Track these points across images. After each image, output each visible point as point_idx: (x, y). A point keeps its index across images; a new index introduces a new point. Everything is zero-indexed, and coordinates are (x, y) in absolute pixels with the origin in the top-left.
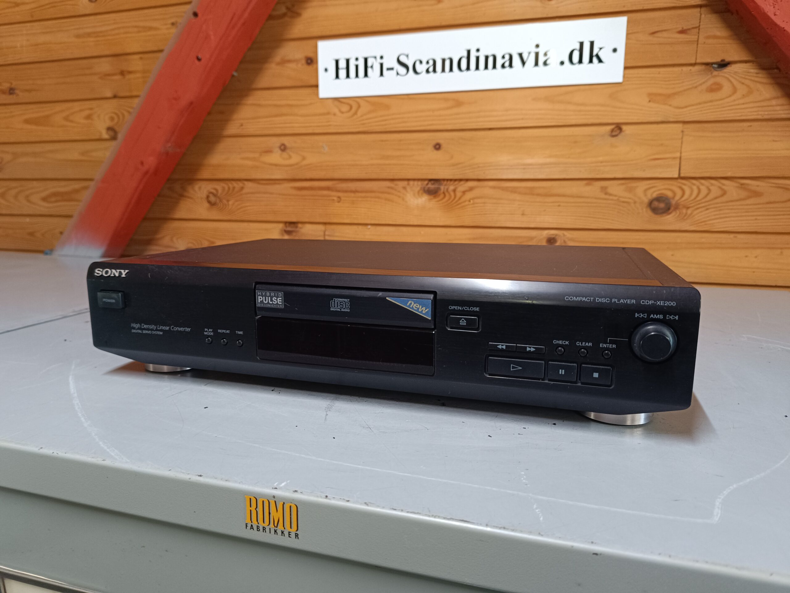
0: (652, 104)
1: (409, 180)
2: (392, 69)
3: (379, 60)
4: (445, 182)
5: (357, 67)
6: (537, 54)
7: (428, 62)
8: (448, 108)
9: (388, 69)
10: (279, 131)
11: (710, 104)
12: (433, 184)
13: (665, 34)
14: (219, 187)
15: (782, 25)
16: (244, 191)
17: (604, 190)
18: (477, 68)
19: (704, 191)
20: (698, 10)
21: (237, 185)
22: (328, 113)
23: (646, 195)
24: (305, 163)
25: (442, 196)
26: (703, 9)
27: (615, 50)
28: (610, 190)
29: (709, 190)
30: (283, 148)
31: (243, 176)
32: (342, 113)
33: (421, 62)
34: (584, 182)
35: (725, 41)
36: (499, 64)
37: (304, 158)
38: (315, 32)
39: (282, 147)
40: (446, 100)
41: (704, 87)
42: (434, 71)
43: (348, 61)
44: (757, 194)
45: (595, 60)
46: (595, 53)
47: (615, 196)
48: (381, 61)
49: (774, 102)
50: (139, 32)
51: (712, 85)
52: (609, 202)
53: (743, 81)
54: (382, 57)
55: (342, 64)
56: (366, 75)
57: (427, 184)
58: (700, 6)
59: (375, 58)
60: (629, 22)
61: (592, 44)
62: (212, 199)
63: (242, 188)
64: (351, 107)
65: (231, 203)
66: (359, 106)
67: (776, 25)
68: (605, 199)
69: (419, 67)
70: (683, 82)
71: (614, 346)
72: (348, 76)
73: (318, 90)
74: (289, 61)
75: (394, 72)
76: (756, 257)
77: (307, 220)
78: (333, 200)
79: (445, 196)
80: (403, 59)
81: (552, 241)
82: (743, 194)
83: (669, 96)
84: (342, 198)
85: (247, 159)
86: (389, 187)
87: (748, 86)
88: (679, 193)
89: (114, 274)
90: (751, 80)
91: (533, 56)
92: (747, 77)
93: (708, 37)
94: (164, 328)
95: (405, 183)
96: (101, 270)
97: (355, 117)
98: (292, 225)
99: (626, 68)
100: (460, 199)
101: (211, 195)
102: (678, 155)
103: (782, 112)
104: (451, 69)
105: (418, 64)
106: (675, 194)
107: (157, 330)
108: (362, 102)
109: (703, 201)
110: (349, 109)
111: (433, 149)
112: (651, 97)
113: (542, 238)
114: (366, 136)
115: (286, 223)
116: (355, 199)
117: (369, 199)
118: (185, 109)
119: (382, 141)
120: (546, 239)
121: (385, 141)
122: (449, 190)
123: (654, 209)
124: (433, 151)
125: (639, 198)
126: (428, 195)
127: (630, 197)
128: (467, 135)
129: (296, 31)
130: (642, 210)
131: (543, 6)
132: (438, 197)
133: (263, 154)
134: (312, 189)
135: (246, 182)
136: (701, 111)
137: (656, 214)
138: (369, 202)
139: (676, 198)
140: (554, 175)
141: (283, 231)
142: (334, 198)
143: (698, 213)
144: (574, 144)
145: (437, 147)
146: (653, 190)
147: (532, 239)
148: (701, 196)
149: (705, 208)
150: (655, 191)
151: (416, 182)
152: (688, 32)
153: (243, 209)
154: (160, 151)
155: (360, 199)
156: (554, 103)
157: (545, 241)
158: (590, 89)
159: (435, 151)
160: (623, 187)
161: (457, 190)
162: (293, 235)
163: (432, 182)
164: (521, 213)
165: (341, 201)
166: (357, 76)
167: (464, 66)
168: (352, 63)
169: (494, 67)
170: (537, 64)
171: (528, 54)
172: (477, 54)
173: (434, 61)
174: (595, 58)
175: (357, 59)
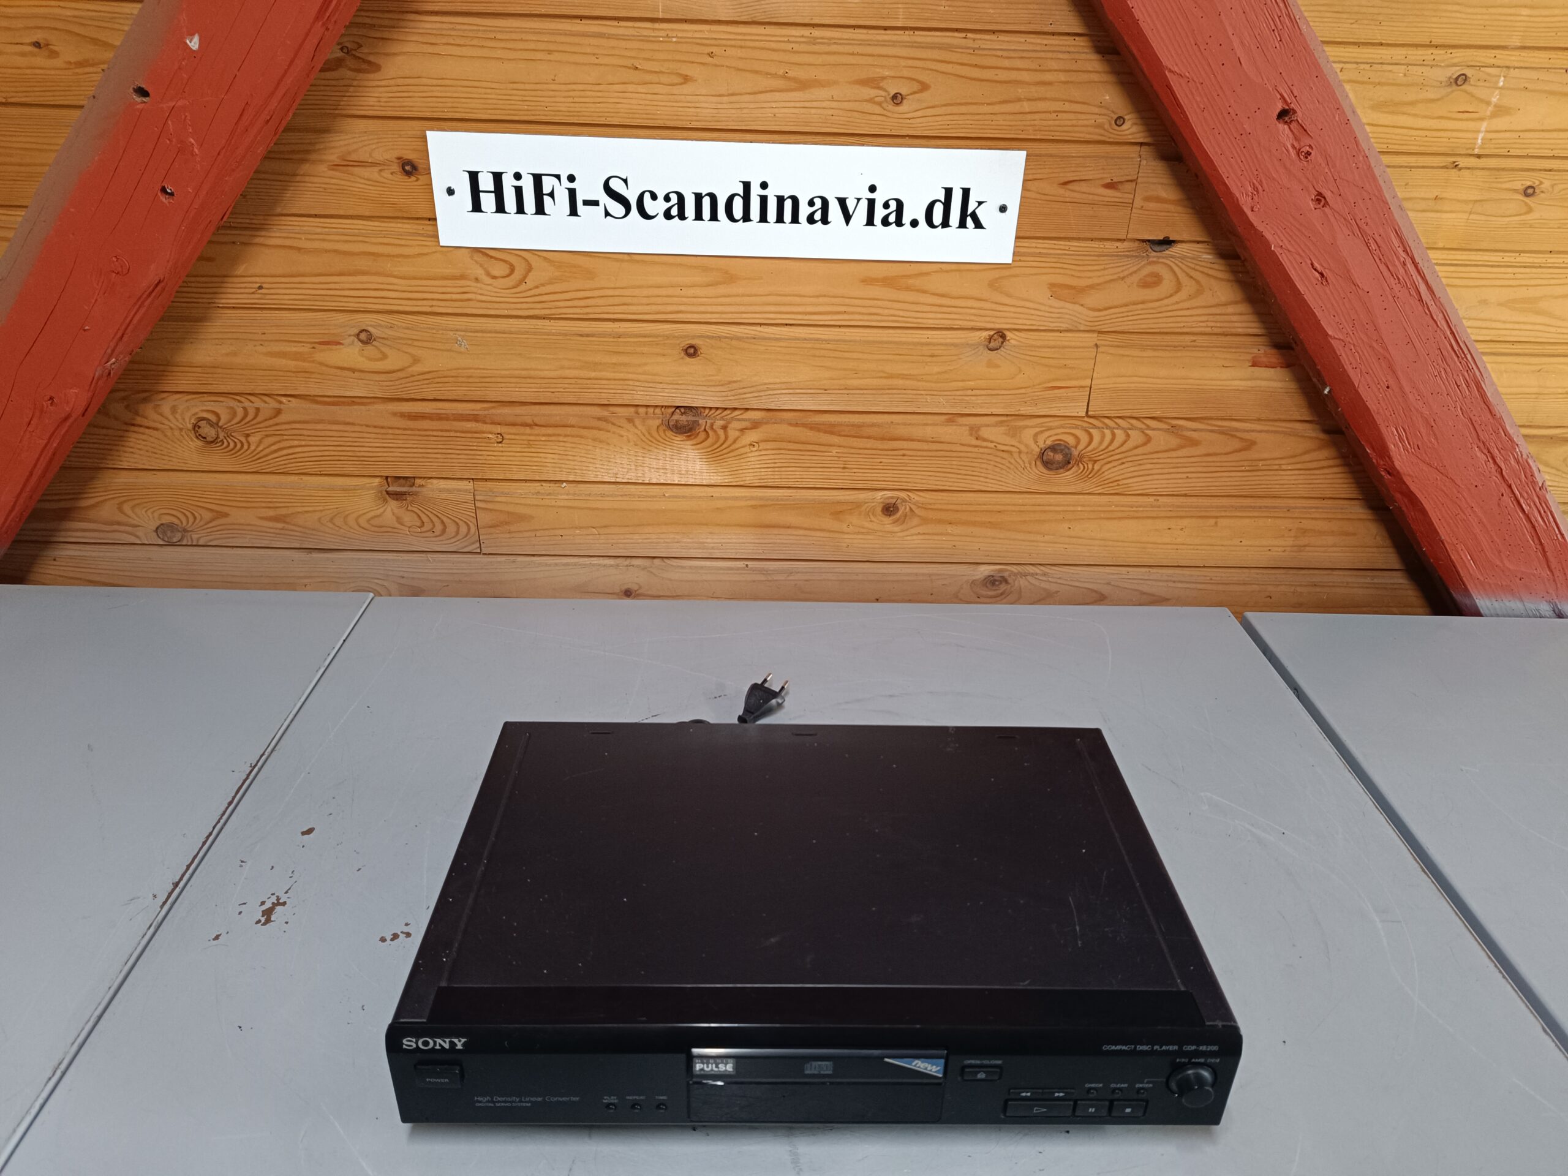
0: (1053, 302)
1: (636, 406)
2: (595, 203)
3: (566, 184)
4: (707, 413)
5: (519, 191)
6: (871, 203)
7: (667, 198)
8: (708, 285)
9: (586, 203)
10: (352, 305)
11: (1140, 306)
12: (682, 414)
13: (1083, 187)
14: (222, 408)
15: (1260, 227)
16: (282, 418)
17: (974, 431)
18: (763, 218)
19: (1120, 435)
20: (1137, 148)
21: (266, 405)
22: (462, 277)
23: (1036, 441)
24: (419, 368)
25: (702, 435)
26: (1144, 149)
27: (1003, 209)
28: (985, 433)
29: (1128, 436)
30: (366, 338)
31: (276, 387)
32: (494, 278)
33: (654, 197)
34: (945, 419)
35: (1171, 207)
36: (803, 215)
37: (416, 360)
38: (418, 105)
39: (363, 336)
40: (706, 269)
41: (1135, 278)
42: (682, 216)
43: (498, 177)
44: (1194, 443)
45: (969, 222)
46: (969, 212)
47: (992, 442)
49: (1230, 309)
51: (1146, 276)
52: (982, 450)
53: (1192, 273)
55: (486, 183)
56: (540, 210)
57: (673, 413)
58: (1141, 144)
59: (558, 177)
60: (1029, 158)
61: (966, 192)
62: (209, 431)
63: (278, 412)
64: (512, 270)
65: (254, 439)
66: (530, 269)
67: (1252, 225)
68: (976, 446)
69: (650, 206)
70: (1104, 269)
71: (1151, 1085)
72: (500, 208)
73: (436, 227)
74: (361, 164)
75: (601, 209)
76: (1182, 529)
77: (434, 474)
78: (489, 438)
79: (708, 436)
80: (616, 185)
81: (891, 509)
82: (1174, 442)
83: (1082, 290)
84: (506, 436)
85: (283, 355)
86: (599, 419)
87: (1198, 282)
88: (1084, 438)
89: (440, 1045)
90: (1202, 272)
91: (864, 204)
92: (1197, 267)
93: (1147, 199)
94: (533, 1099)
95: (632, 410)
96: (414, 1040)
97: (523, 287)
98: (402, 481)
99: (1017, 238)
100: (735, 442)
101: (203, 424)
102: (1088, 382)
103: (1239, 325)
104: (714, 217)
105: (647, 196)
106: (1078, 440)
107: (521, 1101)
108: (534, 261)
109: (1119, 451)
110: (507, 272)
111: (683, 354)
112: (1054, 289)
113: (873, 504)
114: (546, 322)
115: (387, 477)
116: (532, 438)
117: (561, 439)
118: (144, 296)
119: (581, 335)
120: (882, 505)
121: (588, 335)
122: (714, 427)
123: (1047, 463)
124: (682, 358)
125: (1026, 446)
126: (676, 433)
127: (1013, 444)
128: (746, 331)
129: (372, 101)
130: (1030, 464)
131: (885, 112)
132: (695, 438)
133: (316, 346)
134: (439, 417)
135: (284, 399)
136: (1128, 316)
137: (1050, 469)
138: (562, 444)
139: (1080, 447)
140: (897, 406)
141: (384, 493)
142: (490, 436)
143: (1110, 469)
144: (929, 359)
145: (692, 351)
146: (1047, 434)
147: (858, 505)
148: (1116, 444)
149: (1120, 462)
150: (1050, 436)
151: (651, 410)
152: (1120, 186)
153: (284, 452)
154: (95, 374)
155: (543, 438)
156: (898, 289)
157: (879, 509)
158: (959, 271)
159: (688, 359)
160: (1002, 429)
161: (731, 426)
162: (406, 500)
163: (682, 410)
164: (841, 466)
165: (505, 441)
166: (520, 210)
167: (738, 212)
168: (508, 183)
169: (795, 220)
170: (870, 222)
171: (856, 200)
172: (763, 192)
173: (681, 198)
174: (970, 218)
175: (518, 176)
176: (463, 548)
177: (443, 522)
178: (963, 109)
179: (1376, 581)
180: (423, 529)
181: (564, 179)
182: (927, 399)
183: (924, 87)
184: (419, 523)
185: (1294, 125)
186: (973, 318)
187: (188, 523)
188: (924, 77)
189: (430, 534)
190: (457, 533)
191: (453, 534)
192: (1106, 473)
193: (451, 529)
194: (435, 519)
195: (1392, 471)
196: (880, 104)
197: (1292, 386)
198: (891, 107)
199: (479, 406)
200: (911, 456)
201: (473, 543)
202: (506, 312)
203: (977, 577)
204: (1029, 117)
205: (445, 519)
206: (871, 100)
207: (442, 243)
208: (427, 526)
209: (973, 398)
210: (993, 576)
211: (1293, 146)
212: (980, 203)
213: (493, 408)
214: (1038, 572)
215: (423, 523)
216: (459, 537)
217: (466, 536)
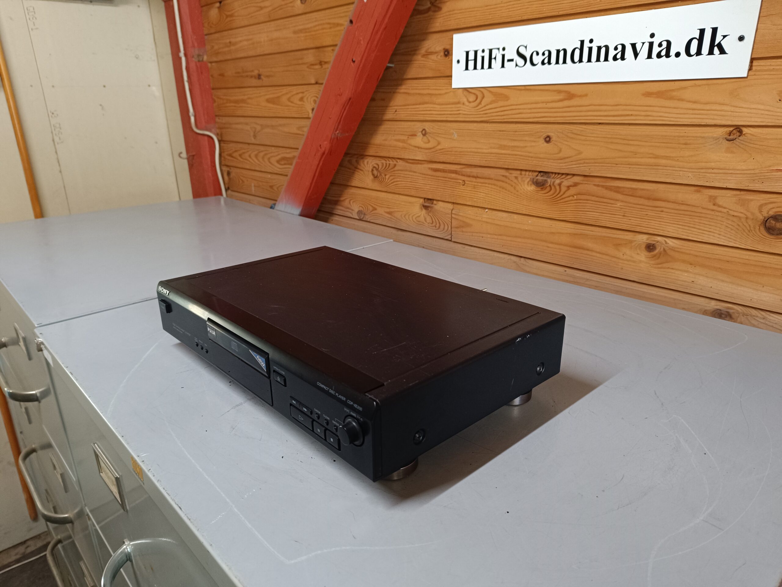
1: (521, 170)
2: (512, 60)
3: (501, 52)
4: (554, 175)
5: (483, 58)
6: (651, 44)
7: (543, 54)
8: (560, 101)
9: (509, 61)
10: (422, 118)
12: (542, 176)
14: (380, 162)
16: (396, 168)
17: (712, 199)
18: (589, 60)
21: (392, 162)
22: (459, 103)
23: (761, 212)
24: (439, 147)
25: (548, 189)
27: (741, 38)
28: (720, 201)
30: (424, 133)
31: (395, 155)
32: (470, 102)
33: (538, 54)
34: (693, 188)
36: (611, 56)
37: (439, 143)
38: (453, 24)
40: (559, 92)
42: (549, 63)
45: (716, 50)
46: (716, 43)
47: (725, 208)
48: (503, 53)
50: (331, 28)
52: (717, 214)
54: (504, 49)
55: (471, 56)
56: (490, 67)
57: (537, 176)
59: (499, 49)
61: (715, 31)
62: (375, 172)
63: (395, 165)
64: (477, 98)
65: (387, 177)
66: (483, 97)
68: (713, 210)
69: (535, 59)
72: (475, 67)
73: (451, 80)
74: (432, 53)
77: (440, 198)
78: (460, 183)
79: (551, 189)
80: (522, 50)
81: (651, 248)
84: (466, 182)
85: (398, 140)
86: (503, 176)
91: (647, 46)
95: (519, 172)
97: (480, 106)
98: (429, 201)
99: (753, 59)
100: (564, 193)
101: (374, 169)
104: (564, 62)
105: (535, 54)
108: (486, 93)
110: (475, 99)
111: (543, 141)
113: (640, 243)
114: (488, 125)
115: (425, 199)
116: (476, 184)
117: (487, 185)
118: (346, 104)
119: (500, 131)
120: (645, 244)
122: (555, 184)
123: (770, 229)
124: (543, 143)
125: (753, 214)
126: (535, 186)
127: (742, 211)
128: (577, 128)
129: (438, 24)
130: (755, 228)
132: (545, 190)
133: (410, 137)
134: (444, 171)
135: (398, 161)
137: (771, 234)
138: (487, 188)
140: (660, 178)
141: (422, 206)
142: (460, 181)
144: (684, 146)
145: (548, 139)
146: (771, 206)
147: (631, 242)
150: (773, 208)
151: (527, 173)
153: (395, 183)
154: (331, 137)
155: (480, 184)
156: (666, 99)
157: (644, 246)
158: (708, 85)
159: (546, 144)
160: (734, 200)
161: (563, 184)
162: (429, 210)
163: (542, 174)
164: (622, 214)
165: (465, 185)
166: (482, 67)
167: (577, 58)
168: (480, 54)
169: (606, 59)
170: (650, 56)
171: (642, 44)
172: (591, 45)
173: (550, 53)
174: (716, 48)
175: (483, 51)
176: (445, 237)
177: (439, 223)
181: (501, 49)
182: (679, 174)
184: (431, 222)
186: (716, 117)
187: (366, 210)
189: (434, 228)
190: (444, 229)
191: (443, 229)
193: (442, 227)
194: (437, 221)
199: (459, 167)
201: (449, 235)
202: (472, 119)
203: (708, 308)
205: (440, 221)
207: (454, 86)
208: (434, 224)
209: (713, 175)
210: (720, 310)
212: (724, 37)
213: (464, 168)
214: (759, 315)
215: (433, 222)
216: (444, 231)
217: (446, 231)
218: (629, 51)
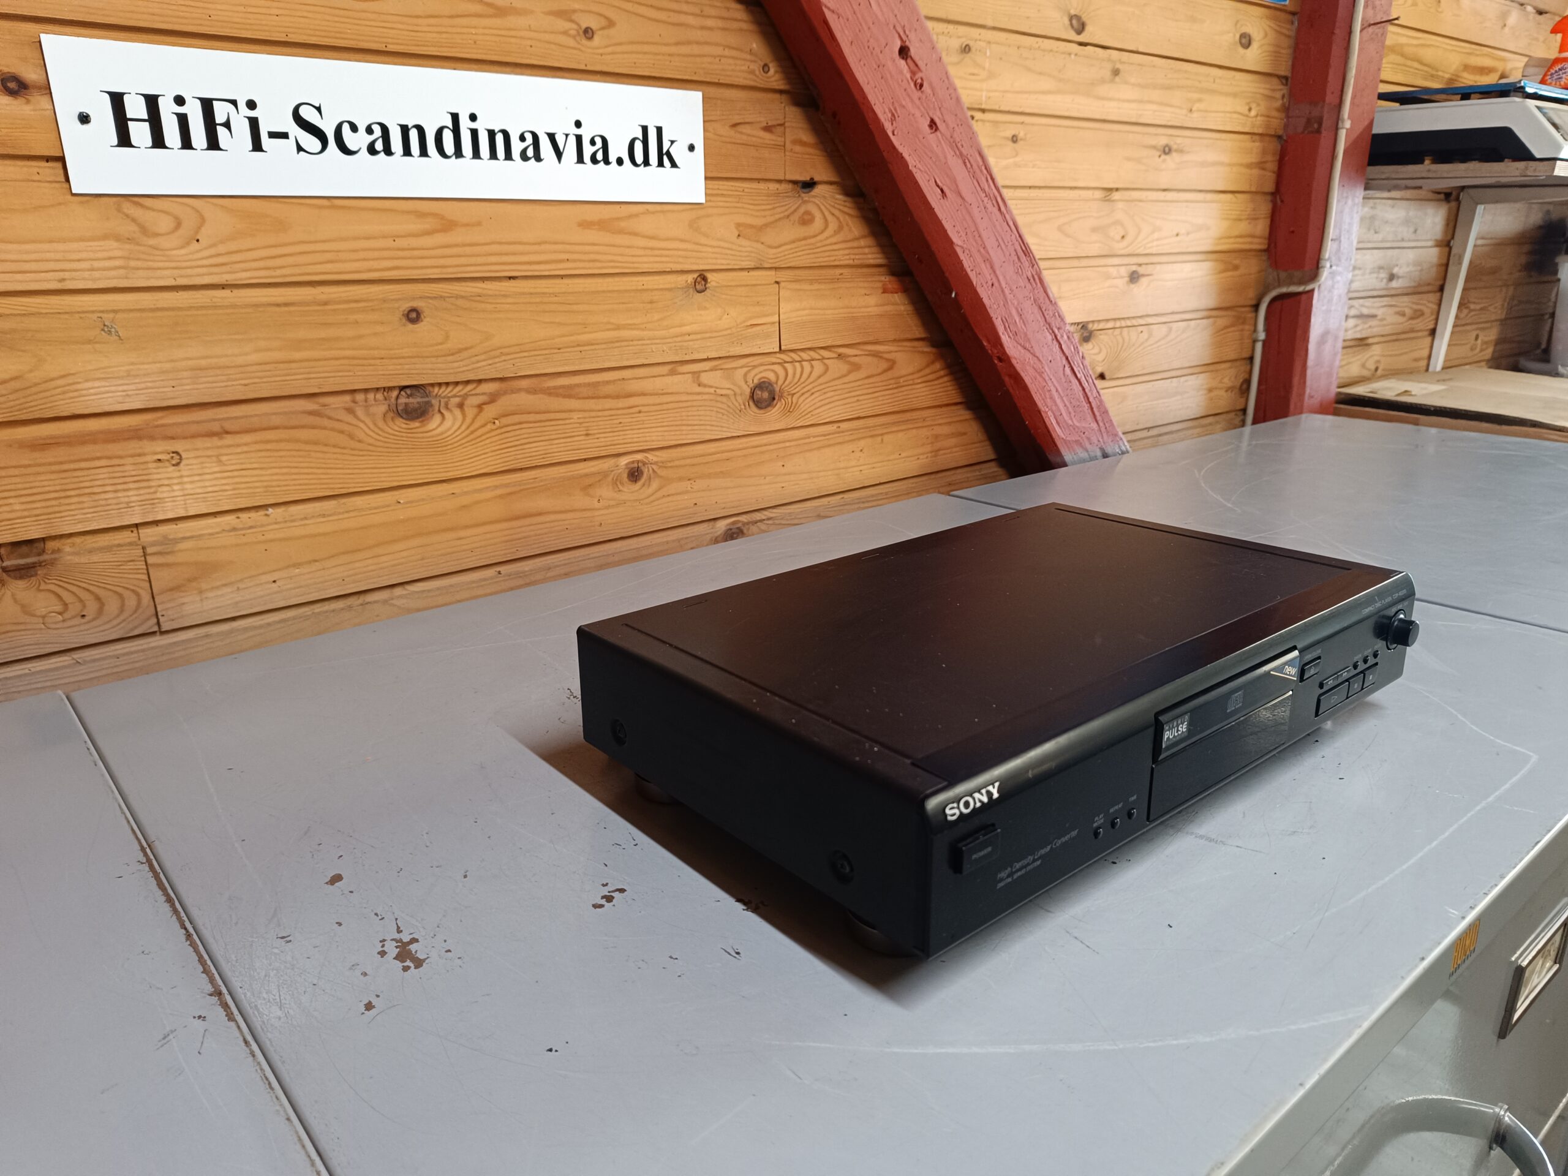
0: (743, 242)
1: (352, 392)
2: (284, 136)
3: (245, 111)
4: (436, 389)
5: (183, 120)
6: (579, 138)
7: (369, 131)
8: (427, 233)
9: (273, 135)
11: (803, 242)
12: (408, 396)
13: (749, 129)
15: (900, 149)
17: (696, 378)
18: (476, 154)
19: (807, 368)
20: (781, 95)
22: (107, 237)
23: (746, 382)
25: (437, 419)
26: (785, 98)
27: (691, 148)
28: (705, 378)
29: (812, 366)
32: (154, 236)
33: (354, 128)
34: (669, 367)
35: (811, 150)
36: (516, 151)
37: (41, 361)
40: (419, 216)
41: (796, 217)
42: (388, 151)
43: (152, 102)
44: (856, 366)
45: (666, 159)
46: (665, 151)
47: (711, 387)
48: (252, 113)
49: (862, 243)
51: (803, 214)
52: (705, 397)
53: (832, 210)
54: (251, 105)
55: (136, 108)
56: (213, 144)
57: (397, 398)
58: (783, 92)
59: (234, 103)
60: (705, 99)
61: (659, 130)
64: (179, 225)
66: (203, 220)
68: (699, 394)
69: (350, 139)
70: (774, 208)
72: (158, 141)
73: (65, 167)
75: (290, 143)
76: (861, 451)
79: (443, 419)
80: (307, 114)
81: (636, 474)
82: (843, 368)
83: (760, 229)
84: (184, 455)
86: (311, 413)
87: (837, 218)
88: (781, 373)
89: (980, 801)
90: (840, 210)
91: (572, 141)
92: (834, 205)
93: (794, 142)
95: (347, 398)
96: (955, 805)
97: (197, 245)
98: (25, 549)
99: (706, 178)
100: (473, 421)
102: (776, 317)
103: (870, 256)
104: (424, 152)
105: (346, 128)
106: (777, 376)
107: (1033, 861)
108: (207, 211)
109: (807, 383)
110: (172, 225)
111: (404, 320)
112: (741, 229)
113: (620, 471)
120: (627, 471)
121: (286, 305)
122: (449, 406)
123: (758, 402)
124: (404, 325)
125: (740, 387)
126: (406, 419)
127: (729, 386)
128: (468, 289)
130: (745, 406)
131: (579, 46)
136: (796, 252)
137: (760, 408)
139: (780, 382)
140: (627, 360)
142: (162, 457)
143: (804, 401)
144: (649, 306)
145: (414, 315)
146: (753, 373)
147: (605, 474)
148: (805, 376)
149: (810, 393)
150: (756, 375)
151: (371, 396)
152: (774, 130)
155: (241, 450)
156: (613, 233)
157: (625, 475)
158: (662, 212)
159: (410, 326)
160: (719, 373)
161: (467, 403)
162: (36, 574)
163: (409, 391)
164: (585, 433)
165: (184, 462)
166: (187, 144)
167: (449, 146)
168: (167, 110)
169: (508, 156)
170: (580, 159)
171: (565, 136)
172: (473, 125)
173: (385, 130)
174: (665, 157)
175: (180, 101)
176: (132, 630)
177: (98, 598)
178: (646, 48)
179: (982, 473)
180: (67, 615)
181: (242, 105)
182: (652, 349)
183: (611, 24)
184: (59, 608)
185: (909, 60)
186: (681, 260)
188: (611, 14)
189: (79, 620)
190: (122, 609)
191: (116, 612)
192: (802, 405)
193: (112, 606)
194: (84, 596)
195: (1004, 358)
196: (574, 37)
197: (910, 308)
198: (584, 42)
199: (140, 417)
200: (645, 412)
201: (148, 619)
203: (719, 533)
204: (698, 60)
205: (101, 593)
206: (565, 33)
207: (74, 188)
208: (73, 610)
209: (692, 343)
210: (731, 529)
211: (911, 78)
212: (672, 142)
213: (162, 418)
214: (763, 517)
215: (66, 605)
216: (127, 614)
217: (135, 611)
218: (544, 143)
